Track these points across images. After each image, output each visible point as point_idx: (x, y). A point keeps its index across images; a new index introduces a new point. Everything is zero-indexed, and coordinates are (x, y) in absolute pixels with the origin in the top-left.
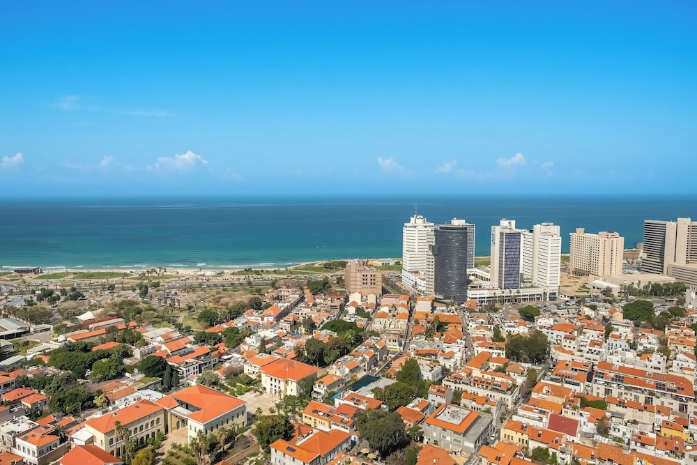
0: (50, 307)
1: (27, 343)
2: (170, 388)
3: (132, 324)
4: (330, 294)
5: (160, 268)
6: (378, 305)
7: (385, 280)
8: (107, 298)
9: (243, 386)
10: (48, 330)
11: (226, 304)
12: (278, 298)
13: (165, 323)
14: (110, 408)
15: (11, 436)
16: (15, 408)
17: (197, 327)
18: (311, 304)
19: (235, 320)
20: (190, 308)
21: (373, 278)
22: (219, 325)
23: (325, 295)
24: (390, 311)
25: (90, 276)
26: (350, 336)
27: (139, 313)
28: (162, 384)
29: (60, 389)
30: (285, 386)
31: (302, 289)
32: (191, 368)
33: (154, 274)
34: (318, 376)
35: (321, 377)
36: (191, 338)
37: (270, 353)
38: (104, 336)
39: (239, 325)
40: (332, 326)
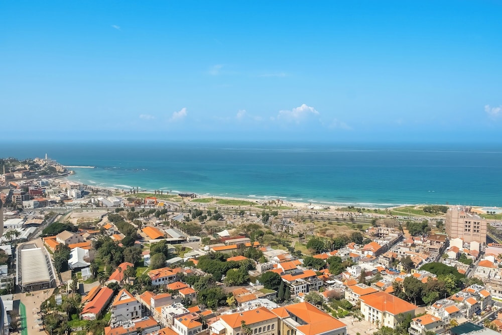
0: (200, 223)
1: (184, 249)
2: (283, 300)
3: (256, 243)
4: (430, 236)
5: (279, 200)
6: (481, 253)
7: (490, 229)
8: (239, 221)
9: (344, 310)
10: (198, 240)
11: (331, 236)
12: (378, 235)
13: (281, 246)
14: (238, 309)
15: (172, 317)
16: (175, 296)
17: (306, 252)
18: (410, 244)
19: (339, 251)
20: (301, 235)
21: (476, 225)
22: (324, 253)
23: (424, 237)
24: (496, 261)
25: (228, 202)
26: (450, 280)
27: (262, 234)
28: (277, 296)
29: (204, 287)
30: (382, 318)
31: (401, 229)
32: (300, 287)
33: (274, 205)
34: (416, 313)
35: (419, 316)
36: (301, 261)
37: (369, 285)
38: (236, 251)
39: (342, 255)
40: (432, 268)
